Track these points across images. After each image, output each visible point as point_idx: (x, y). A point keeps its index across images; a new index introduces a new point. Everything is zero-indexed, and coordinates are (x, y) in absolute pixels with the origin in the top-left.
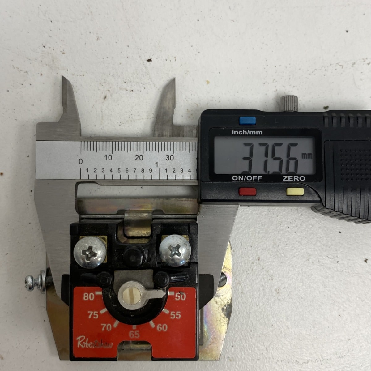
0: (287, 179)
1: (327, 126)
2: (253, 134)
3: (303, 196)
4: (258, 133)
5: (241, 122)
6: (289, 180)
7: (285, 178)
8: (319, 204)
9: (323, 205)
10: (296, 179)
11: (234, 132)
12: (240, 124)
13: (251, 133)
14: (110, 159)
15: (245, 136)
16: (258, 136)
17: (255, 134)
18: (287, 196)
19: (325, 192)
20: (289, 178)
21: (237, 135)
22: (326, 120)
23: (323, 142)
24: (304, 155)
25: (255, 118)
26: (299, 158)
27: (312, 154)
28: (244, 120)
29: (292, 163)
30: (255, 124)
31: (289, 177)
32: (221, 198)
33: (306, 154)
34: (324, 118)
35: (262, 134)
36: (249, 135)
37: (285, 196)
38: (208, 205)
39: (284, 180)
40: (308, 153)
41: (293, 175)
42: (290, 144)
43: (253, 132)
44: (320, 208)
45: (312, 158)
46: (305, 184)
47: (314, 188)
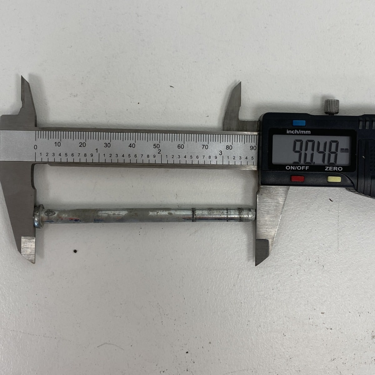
1: (360, 128)
3: (340, 182)
4: (307, 132)
5: (294, 125)
6: (330, 170)
7: (327, 168)
9: (355, 190)
10: (335, 170)
13: (302, 132)
16: (307, 134)
17: (305, 133)
18: (328, 182)
19: (357, 179)
21: (290, 134)
22: (361, 123)
23: (357, 140)
24: (342, 150)
25: (305, 121)
26: (338, 152)
27: (349, 149)
28: (296, 122)
29: (333, 156)
30: (305, 126)
31: (330, 167)
32: (277, 183)
33: (344, 149)
34: (359, 121)
35: (310, 133)
36: (300, 134)
39: (326, 170)
40: (346, 148)
41: (334, 166)
42: (331, 141)
43: (303, 131)
45: (348, 152)
46: (342, 174)
47: (349, 177)
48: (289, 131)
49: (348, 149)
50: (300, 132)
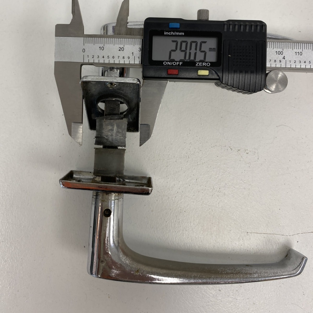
0: (199, 64)
1: (225, 30)
2: (178, 34)
3: (208, 75)
4: (181, 34)
5: (170, 27)
6: (200, 65)
7: (197, 64)
8: (218, 81)
9: (221, 82)
10: (204, 65)
11: (165, 33)
12: (169, 28)
13: (177, 34)
14: (103, 49)
15: (172, 36)
16: (181, 36)
17: (179, 34)
18: (198, 75)
19: (222, 73)
20: (200, 64)
21: (167, 35)
22: (226, 27)
23: (223, 41)
24: (210, 49)
25: (179, 24)
26: (207, 51)
28: (172, 25)
29: (202, 54)
30: (179, 28)
32: (156, 76)
33: (212, 48)
34: (224, 25)
35: (184, 34)
36: (175, 36)
37: (197, 76)
38: (148, 81)
39: (196, 65)
40: (213, 48)
41: (203, 62)
42: (202, 42)
43: (178, 33)
44: (219, 84)
45: (215, 51)
46: (210, 68)
47: (215, 70)
48: (166, 33)
49: (215, 48)
50: (175, 33)
